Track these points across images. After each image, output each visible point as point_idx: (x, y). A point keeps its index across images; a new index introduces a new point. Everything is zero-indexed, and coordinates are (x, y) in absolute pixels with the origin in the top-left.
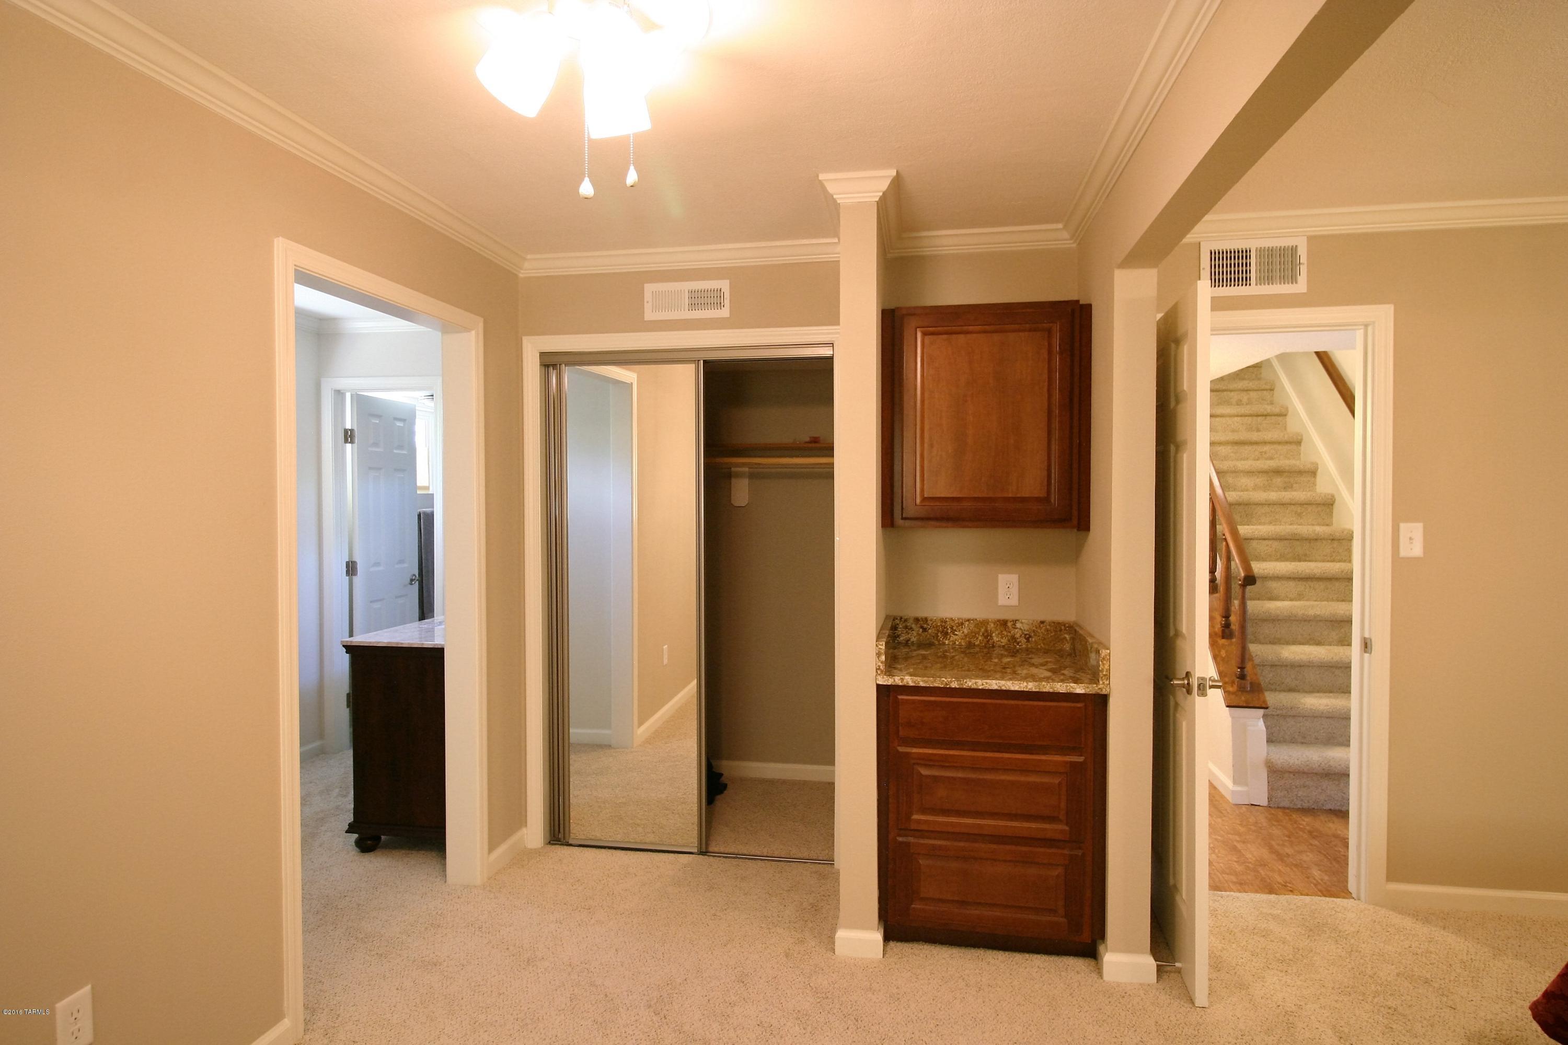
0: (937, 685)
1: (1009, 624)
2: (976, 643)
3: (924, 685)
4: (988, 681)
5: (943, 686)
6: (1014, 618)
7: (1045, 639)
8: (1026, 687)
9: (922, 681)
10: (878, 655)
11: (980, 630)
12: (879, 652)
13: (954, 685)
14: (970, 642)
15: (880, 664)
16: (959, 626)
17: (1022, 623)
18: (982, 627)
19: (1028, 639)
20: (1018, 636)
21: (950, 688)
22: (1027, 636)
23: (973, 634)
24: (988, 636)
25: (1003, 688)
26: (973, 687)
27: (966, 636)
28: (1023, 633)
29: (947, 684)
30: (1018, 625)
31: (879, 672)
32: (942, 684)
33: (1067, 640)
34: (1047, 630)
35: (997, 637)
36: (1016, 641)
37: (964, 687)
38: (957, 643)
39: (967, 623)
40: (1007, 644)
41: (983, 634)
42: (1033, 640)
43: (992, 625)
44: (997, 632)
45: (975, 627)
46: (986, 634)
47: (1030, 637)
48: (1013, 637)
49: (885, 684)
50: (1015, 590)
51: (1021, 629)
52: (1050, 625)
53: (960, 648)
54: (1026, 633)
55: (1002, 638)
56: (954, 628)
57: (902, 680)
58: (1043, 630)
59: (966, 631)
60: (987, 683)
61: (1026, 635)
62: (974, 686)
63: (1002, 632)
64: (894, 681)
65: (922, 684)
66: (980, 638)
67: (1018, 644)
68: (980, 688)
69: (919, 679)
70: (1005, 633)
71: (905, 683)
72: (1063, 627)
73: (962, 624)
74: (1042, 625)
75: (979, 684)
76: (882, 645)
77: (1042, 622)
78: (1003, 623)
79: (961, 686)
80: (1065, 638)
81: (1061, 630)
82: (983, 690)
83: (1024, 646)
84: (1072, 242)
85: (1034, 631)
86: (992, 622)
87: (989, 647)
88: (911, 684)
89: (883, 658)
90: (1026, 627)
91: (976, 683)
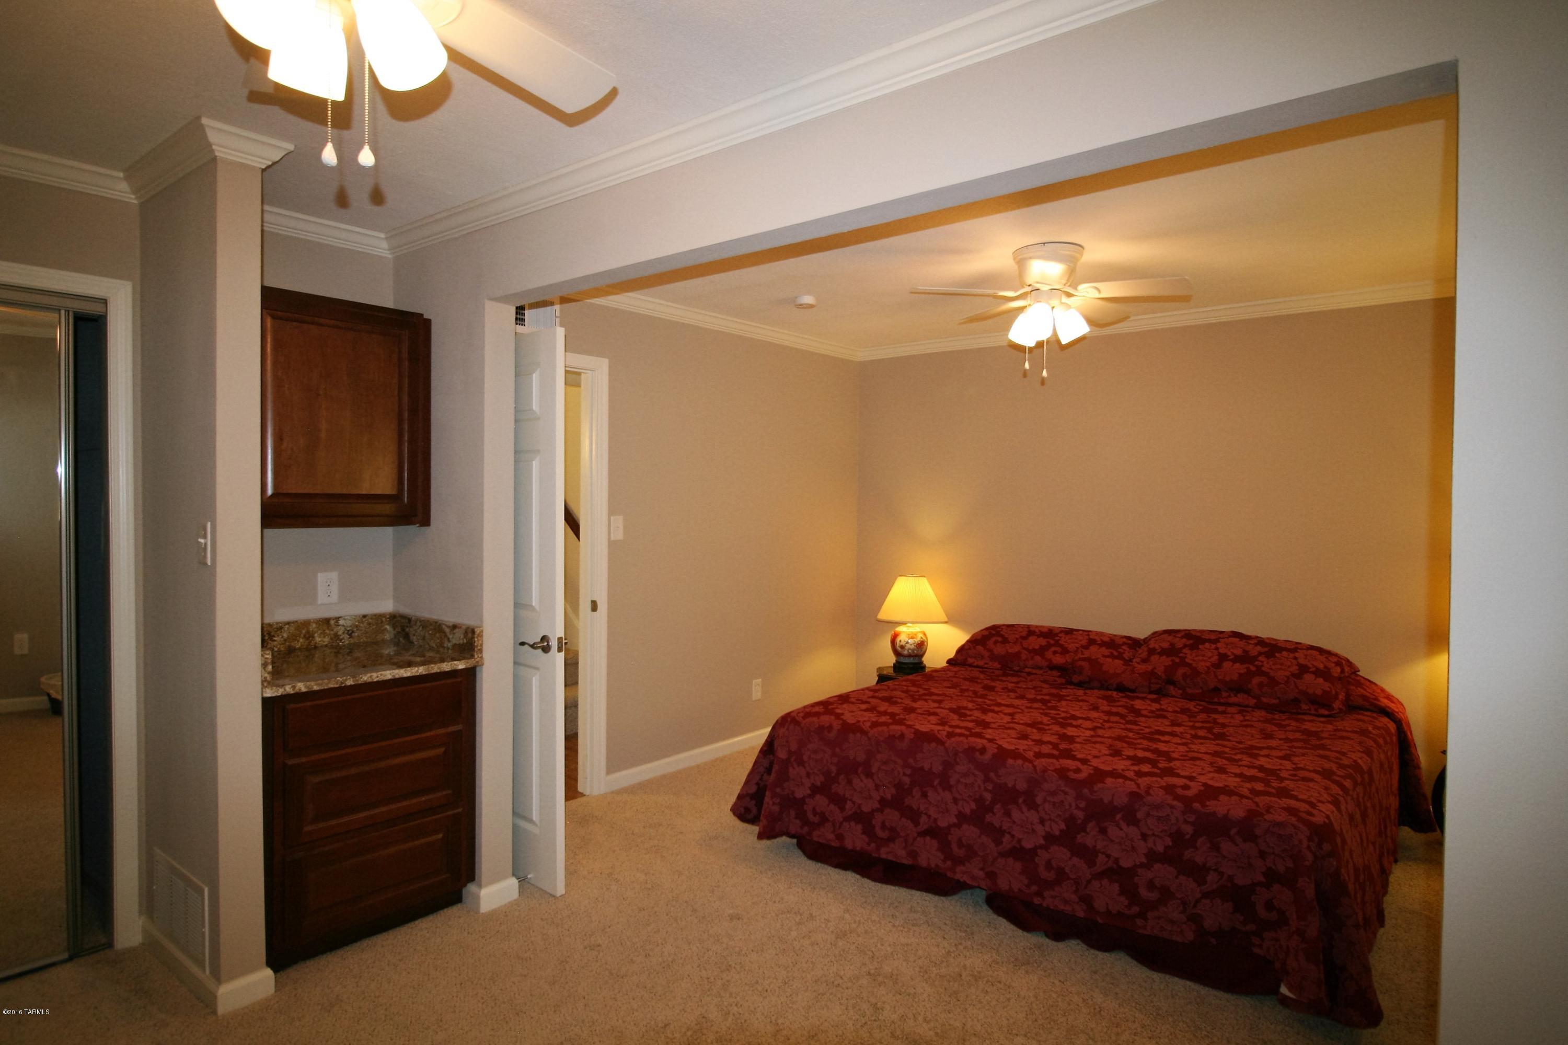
0: (332, 686)
1: (332, 622)
2: (297, 647)
3: (318, 688)
4: (383, 673)
5: (337, 686)
6: (337, 615)
7: (367, 633)
8: (417, 671)
9: (316, 685)
10: (264, 665)
11: (301, 632)
12: (266, 662)
13: (350, 682)
14: (289, 646)
15: (266, 675)
16: (278, 631)
17: (345, 619)
18: (303, 629)
19: (350, 635)
20: (340, 633)
21: (346, 687)
22: (350, 632)
23: (294, 637)
24: (309, 637)
25: (397, 676)
26: (368, 681)
27: (285, 640)
28: (346, 629)
29: (342, 683)
30: (341, 622)
31: (265, 684)
32: (337, 684)
33: (387, 631)
34: (369, 624)
35: (320, 637)
36: (338, 638)
37: (360, 682)
38: (276, 649)
39: (287, 626)
40: (329, 643)
41: (305, 636)
42: (356, 634)
43: (314, 625)
44: (319, 632)
45: (295, 630)
46: (307, 636)
47: (353, 632)
48: (336, 635)
49: (274, 695)
50: (335, 589)
51: (343, 626)
52: (371, 618)
53: (279, 654)
54: (348, 629)
55: (324, 637)
56: (272, 634)
57: (294, 687)
58: (365, 624)
59: (285, 635)
60: (381, 675)
61: (348, 631)
62: (370, 680)
63: (324, 631)
64: (285, 690)
65: (316, 688)
66: (301, 640)
67: (341, 641)
68: (375, 680)
69: (313, 683)
70: (327, 631)
71: (297, 689)
72: (384, 619)
73: (281, 628)
74: (364, 620)
75: (374, 677)
76: (269, 654)
77: (364, 616)
78: (327, 621)
79: (356, 683)
80: (386, 629)
81: (382, 622)
82: (378, 682)
83: (347, 642)
84: (388, 252)
85: (357, 626)
86: (314, 622)
87: (311, 649)
88: (304, 690)
89: (270, 668)
90: (349, 623)
91: (371, 677)
